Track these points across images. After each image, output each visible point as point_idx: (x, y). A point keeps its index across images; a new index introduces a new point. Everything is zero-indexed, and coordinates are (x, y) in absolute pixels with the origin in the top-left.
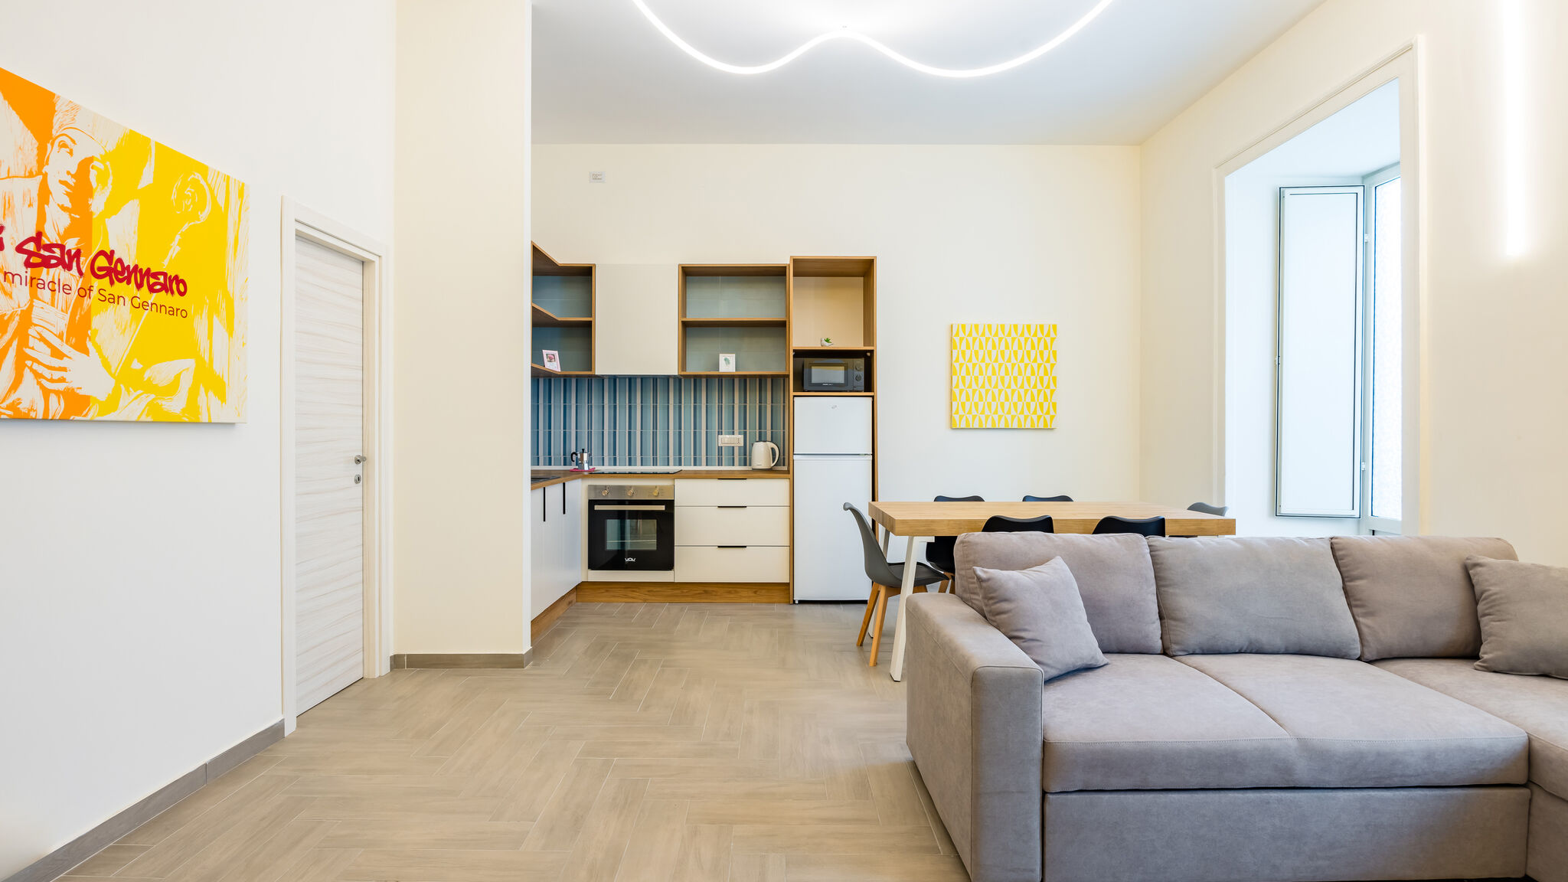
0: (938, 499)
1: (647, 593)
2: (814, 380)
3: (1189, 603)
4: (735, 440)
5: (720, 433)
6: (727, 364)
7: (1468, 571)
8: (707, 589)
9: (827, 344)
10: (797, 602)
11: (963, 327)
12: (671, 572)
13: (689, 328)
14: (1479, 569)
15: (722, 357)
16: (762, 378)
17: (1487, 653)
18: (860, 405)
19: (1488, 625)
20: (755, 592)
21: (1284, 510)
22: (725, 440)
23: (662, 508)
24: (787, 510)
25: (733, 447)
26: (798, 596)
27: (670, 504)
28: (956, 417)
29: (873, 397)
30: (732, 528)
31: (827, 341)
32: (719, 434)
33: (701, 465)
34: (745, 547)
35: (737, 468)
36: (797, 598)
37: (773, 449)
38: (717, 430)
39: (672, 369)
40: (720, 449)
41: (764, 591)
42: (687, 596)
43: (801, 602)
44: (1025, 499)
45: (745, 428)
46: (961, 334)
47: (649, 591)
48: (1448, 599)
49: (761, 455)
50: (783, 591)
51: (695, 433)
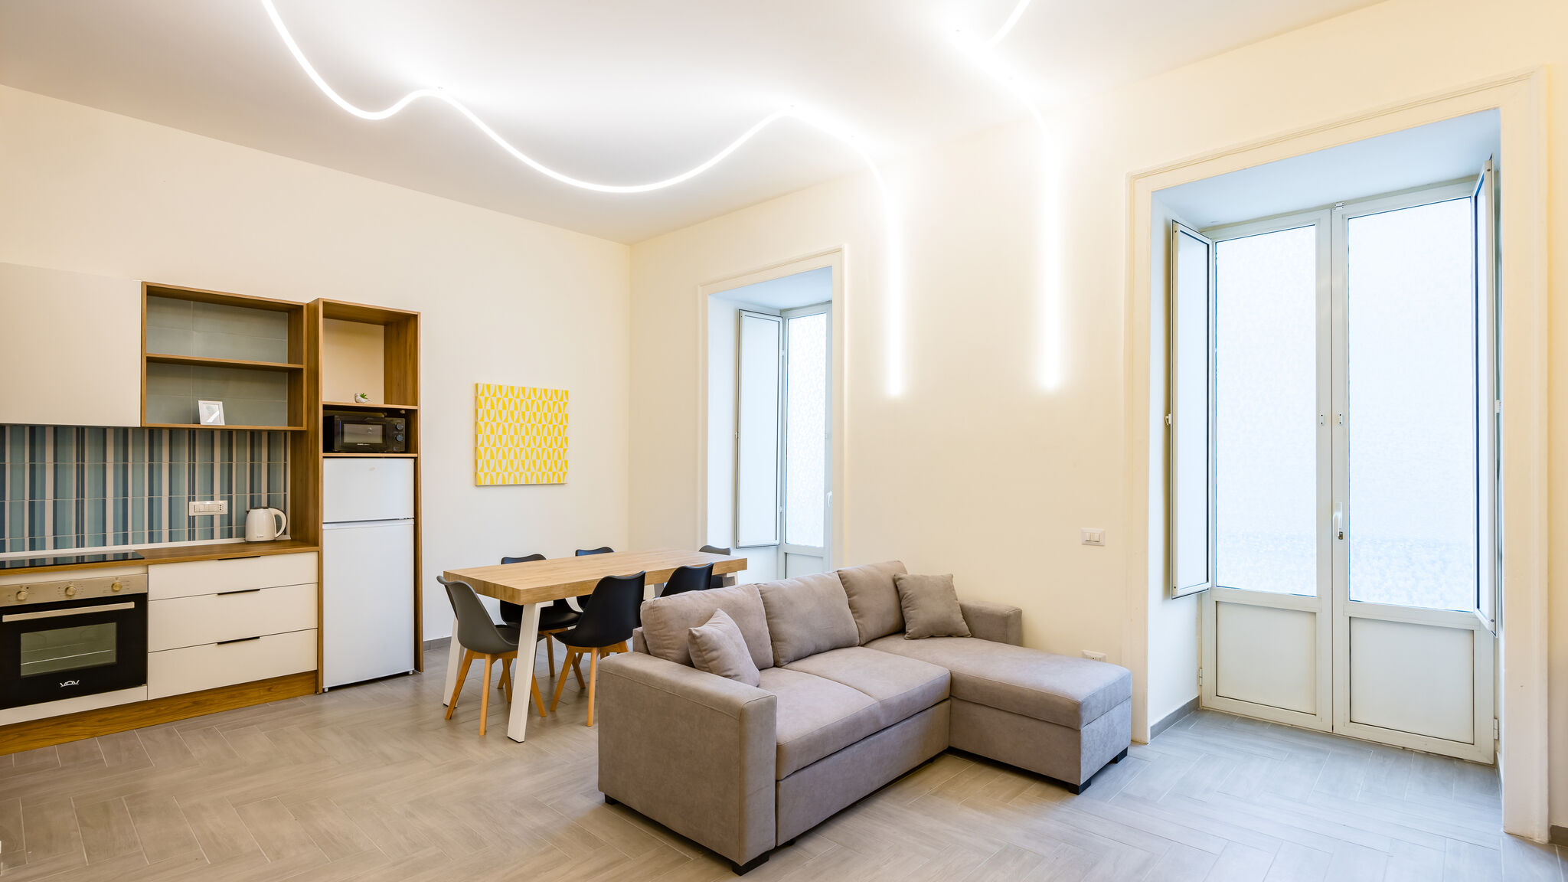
0: (504, 561)
1: (98, 724)
2: (347, 439)
3: (788, 629)
4: (217, 506)
5: (191, 499)
6: (212, 414)
7: (896, 582)
8: (197, 699)
9: (363, 400)
10: (326, 690)
11: (488, 386)
12: (143, 688)
13: (155, 366)
14: (901, 581)
15: (203, 406)
16: (254, 434)
17: (911, 629)
18: (401, 467)
19: (909, 613)
20: (269, 690)
21: (741, 544)
22: (200, 507)
23: (131, 605)
24: (313, 589)
25: (212, 516)
26: (328, 682)
27: (141, 599)
28: (481, 474)
29: (416, 459)
30: (238, 617)
31: (363, 396)
32: (189, 500)
33: (160, 541)
34: (258, 638)
35: (218, 541)
36: (327, 685)
37: (278, 519)
38: (186, 496)
39: (132, 419)
40: (192, 520)
41: (281, 686)
42: (165, 715)
43: (331, 689)
44: (578, 553)
45: (230, 491)
46: (486, 394)
47: (100, 721)
48: (888, 600)
49: (262, 524)
50: (311, 681)
51: (151, 501)
